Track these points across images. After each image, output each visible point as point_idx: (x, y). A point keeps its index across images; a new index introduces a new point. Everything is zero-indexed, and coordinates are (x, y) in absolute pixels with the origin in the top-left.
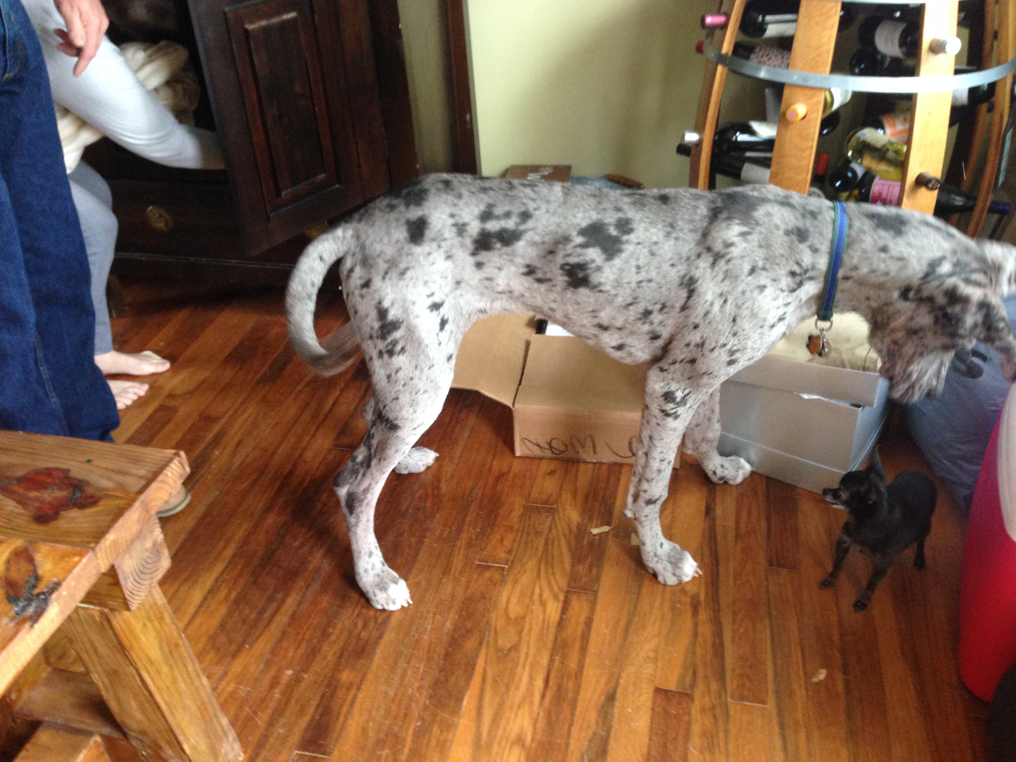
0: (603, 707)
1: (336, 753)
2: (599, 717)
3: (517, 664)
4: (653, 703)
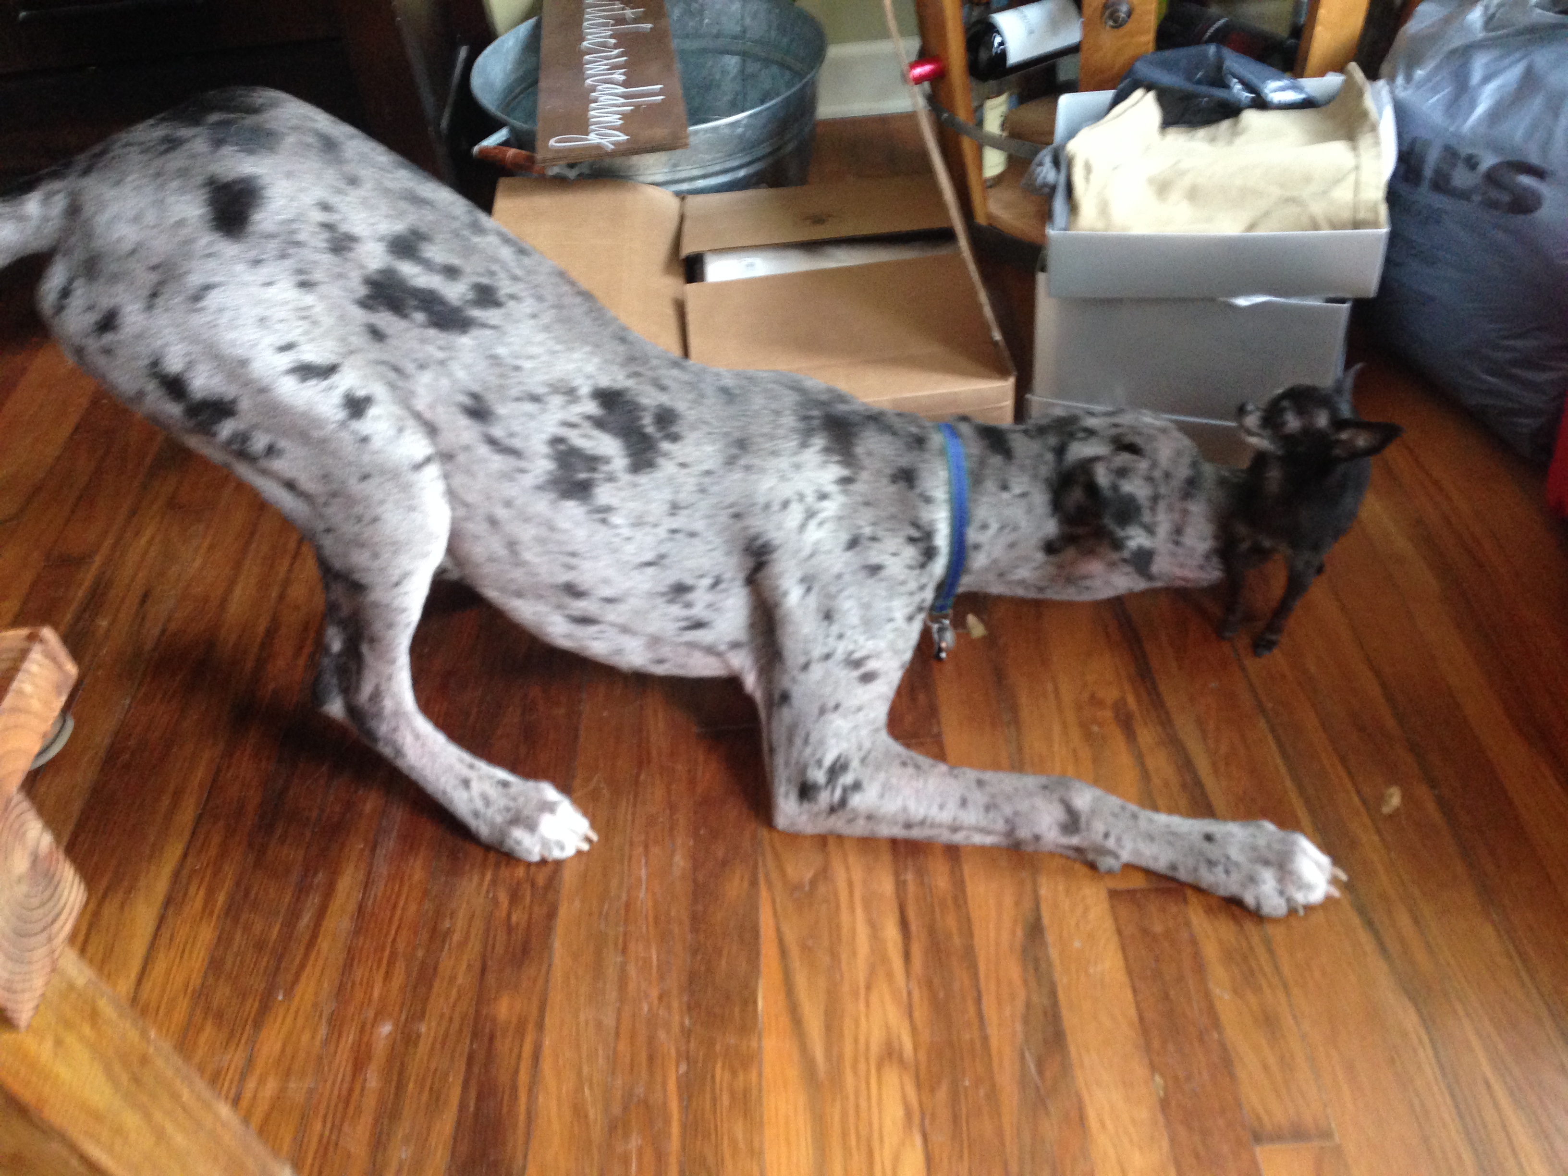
0: (1024, 951)
3: (838, 907)
4: (1116, 920)
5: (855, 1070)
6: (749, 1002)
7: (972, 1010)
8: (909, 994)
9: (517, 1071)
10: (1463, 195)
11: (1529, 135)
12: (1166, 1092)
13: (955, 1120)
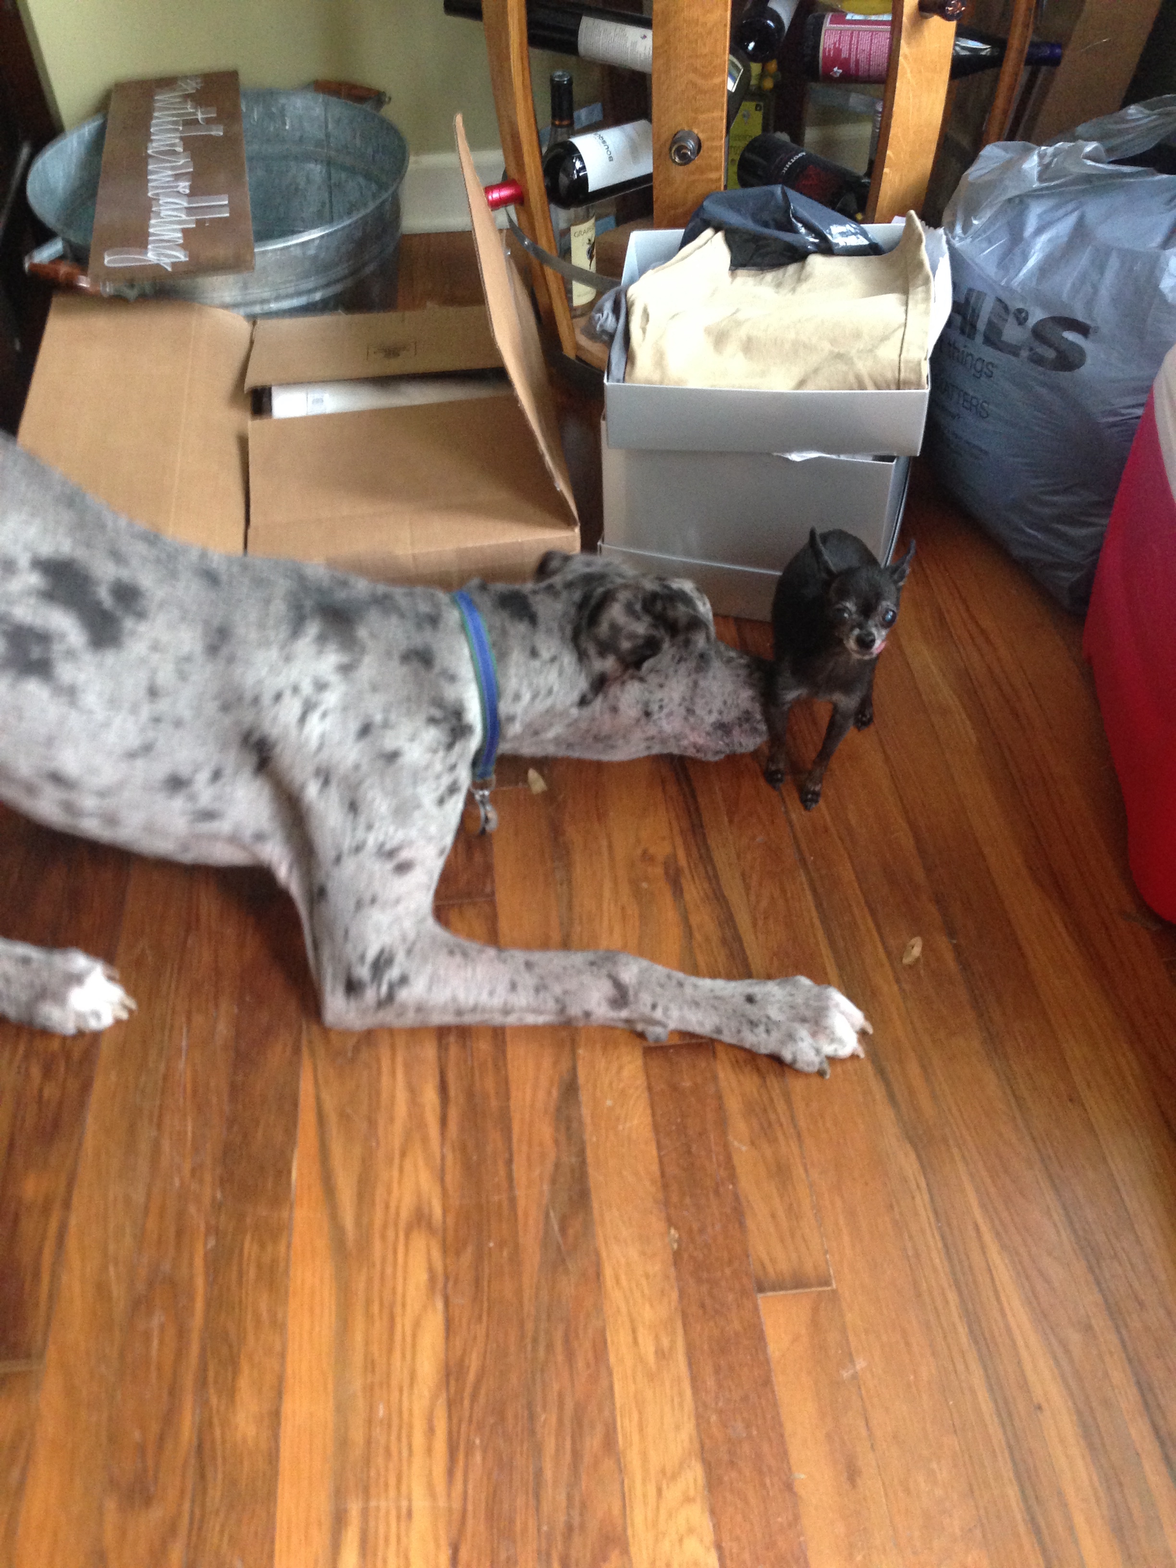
0: (558, 1110)
1: (52, 1353)
2: (557, 1129)
3: (379, 1072)
4: (648, 1077)
5: (383, 1237)
6: (283, 1173)
7: (502, 1172)
8: (443, 1158)
9: (40, 1250)
10: (1014, 350)
11: (1075, 290)
12: (679, 1245)
13: (477, 1282)
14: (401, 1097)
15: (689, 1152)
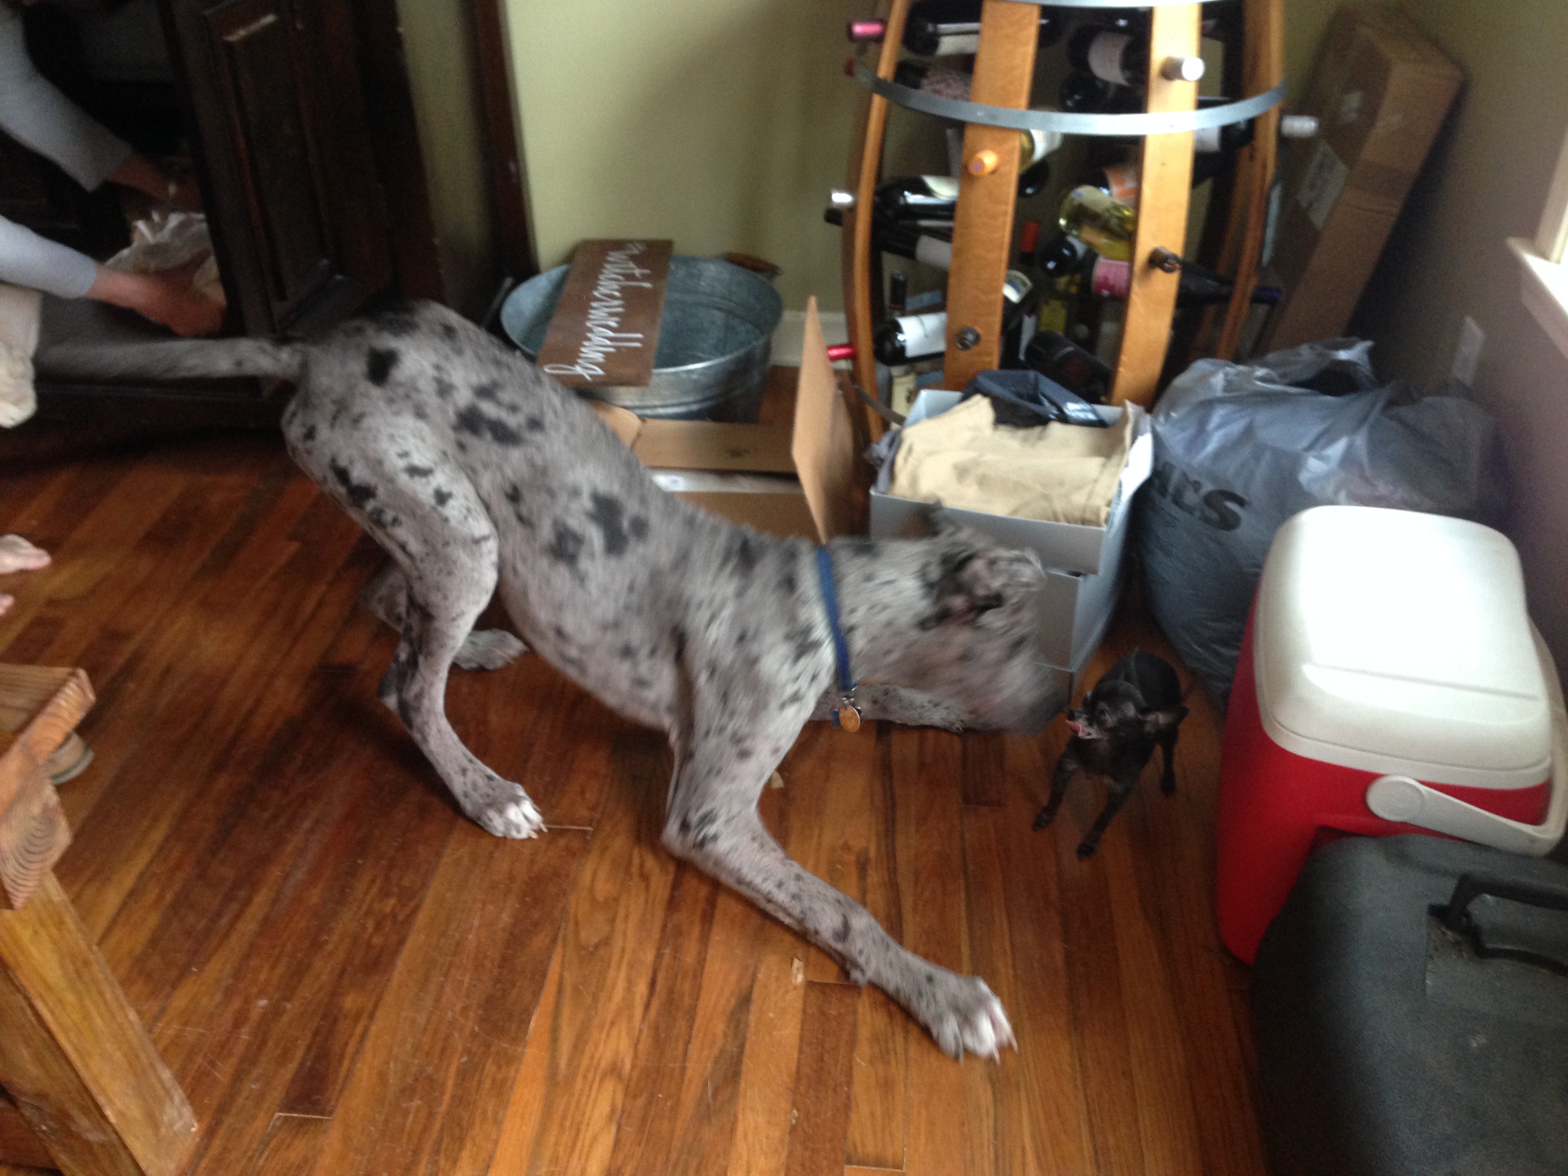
0: (733, 1013)
1: (340, 1110)
2: (728, 1027)
3: (609, 965)
4: (805, 1002)
5: (585, 1077)
6: (525, 1022)
7: (681, 1047)
8: (641, 1031)
9: (347, 1044)
10: (1190, 510)
11: (1238, 473)
12: (797, 1122)
13: (644, 1119)
14: (621, 985)
15: (821, 1059)
